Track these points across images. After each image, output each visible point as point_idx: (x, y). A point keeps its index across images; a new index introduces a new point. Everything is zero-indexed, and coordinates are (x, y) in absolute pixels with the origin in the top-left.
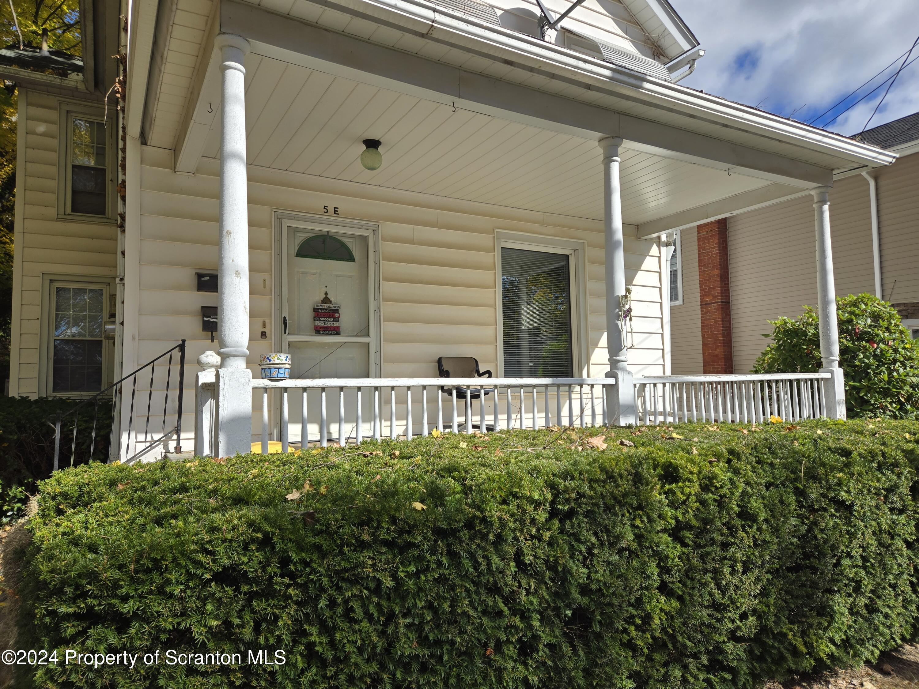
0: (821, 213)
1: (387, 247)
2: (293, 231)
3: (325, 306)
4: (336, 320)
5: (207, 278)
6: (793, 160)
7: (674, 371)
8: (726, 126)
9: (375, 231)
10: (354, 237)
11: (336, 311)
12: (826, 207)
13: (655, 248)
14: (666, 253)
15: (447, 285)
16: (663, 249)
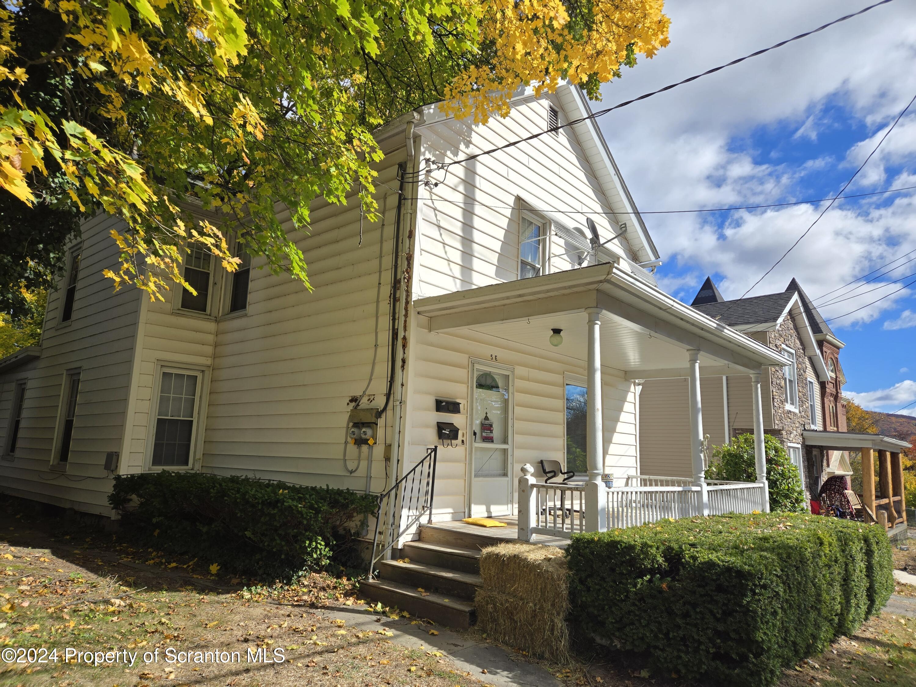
0: (757, 389)
1: (519, 383)
2: (478, 370)
3: (487, 422)
4: (491, 432)
5: (444, 404)
6: (750, 359)
7: (641, 473)
8: (730, 342)
9: (513, 372)
10: (499, 374)
11: (491, 426)
12: (759, 385)
13: (632, 386)
14: (639, 389)
15: (543, 409)
16: (637, 387)
